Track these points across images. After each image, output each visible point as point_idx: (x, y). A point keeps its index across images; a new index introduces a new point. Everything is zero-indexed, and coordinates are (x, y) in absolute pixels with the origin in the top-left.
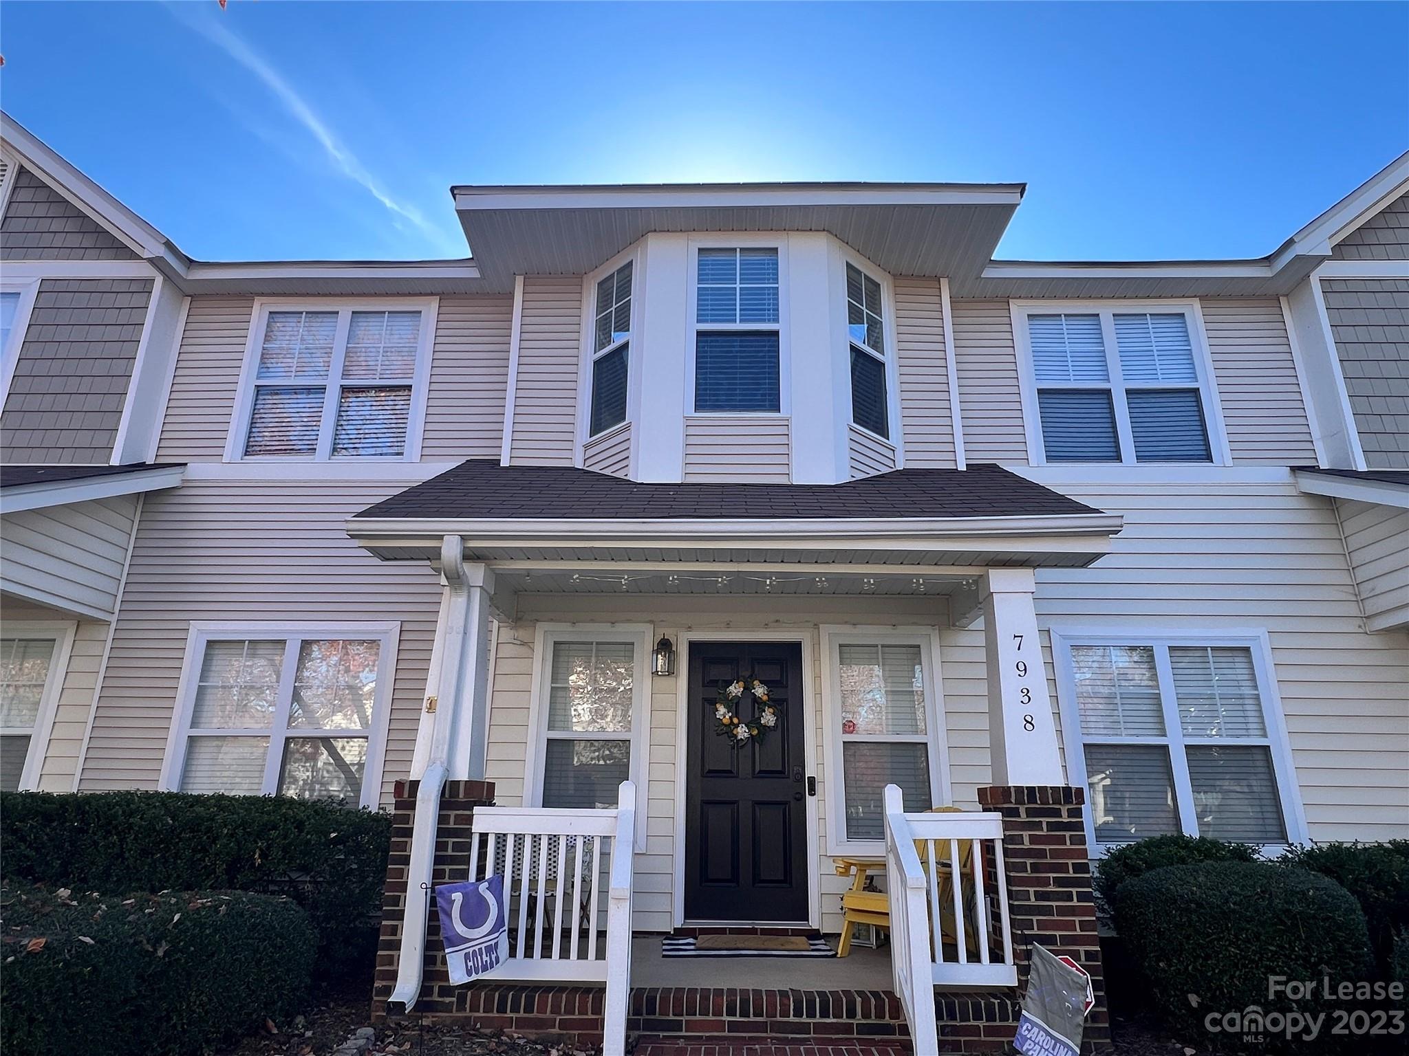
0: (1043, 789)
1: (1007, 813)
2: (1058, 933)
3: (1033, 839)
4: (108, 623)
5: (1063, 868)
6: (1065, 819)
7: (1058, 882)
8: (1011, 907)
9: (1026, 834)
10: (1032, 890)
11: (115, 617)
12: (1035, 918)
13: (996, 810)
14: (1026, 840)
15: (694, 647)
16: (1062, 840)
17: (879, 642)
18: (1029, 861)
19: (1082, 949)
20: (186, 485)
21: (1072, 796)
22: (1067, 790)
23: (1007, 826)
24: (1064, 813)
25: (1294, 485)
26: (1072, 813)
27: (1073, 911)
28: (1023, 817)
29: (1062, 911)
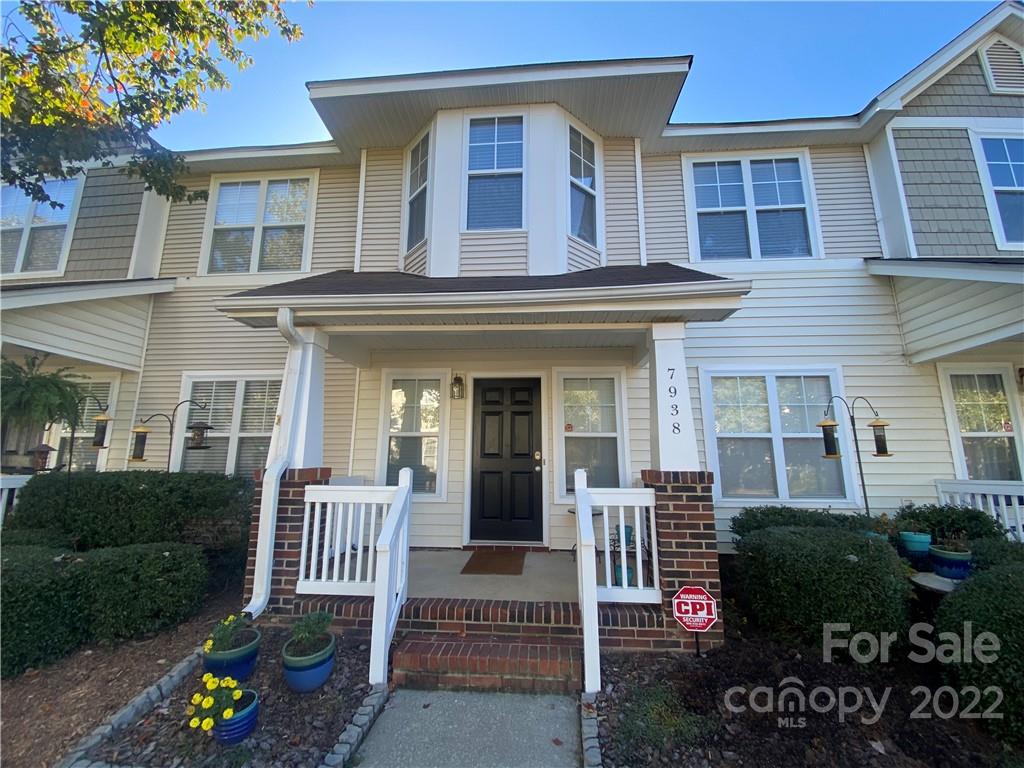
0: (684, 474)
1: (659, 489)
2: (691, 570)
3: (676, 507)
4: (138, 373)
5: (696, 526)
6: (699, 493)
7: (693, 536)
8: (659, 552)
9: (671, 504)
10: (674, 541)
11: (141, 370)
12: (675, 560)
13: (652, 486)
14: (671, 508)
15: (477, 382)
16: (696, 508)
17: (589, 377)
18: (672, 522)
19: (707, 581)
20: (178, 290)
21: (704, 478)
22: (701, 474)
23: (658, 498)
24: (699, 489)
25: (866, 270)
26: (704, 490)
27: (702, 555)
28: (670, 492)
29: (694, 555)
